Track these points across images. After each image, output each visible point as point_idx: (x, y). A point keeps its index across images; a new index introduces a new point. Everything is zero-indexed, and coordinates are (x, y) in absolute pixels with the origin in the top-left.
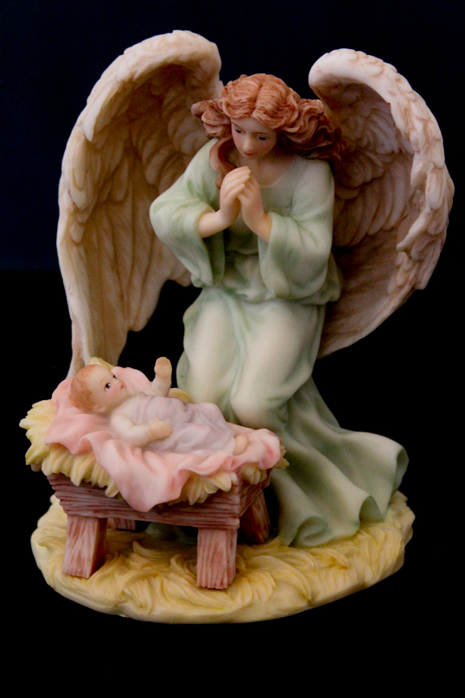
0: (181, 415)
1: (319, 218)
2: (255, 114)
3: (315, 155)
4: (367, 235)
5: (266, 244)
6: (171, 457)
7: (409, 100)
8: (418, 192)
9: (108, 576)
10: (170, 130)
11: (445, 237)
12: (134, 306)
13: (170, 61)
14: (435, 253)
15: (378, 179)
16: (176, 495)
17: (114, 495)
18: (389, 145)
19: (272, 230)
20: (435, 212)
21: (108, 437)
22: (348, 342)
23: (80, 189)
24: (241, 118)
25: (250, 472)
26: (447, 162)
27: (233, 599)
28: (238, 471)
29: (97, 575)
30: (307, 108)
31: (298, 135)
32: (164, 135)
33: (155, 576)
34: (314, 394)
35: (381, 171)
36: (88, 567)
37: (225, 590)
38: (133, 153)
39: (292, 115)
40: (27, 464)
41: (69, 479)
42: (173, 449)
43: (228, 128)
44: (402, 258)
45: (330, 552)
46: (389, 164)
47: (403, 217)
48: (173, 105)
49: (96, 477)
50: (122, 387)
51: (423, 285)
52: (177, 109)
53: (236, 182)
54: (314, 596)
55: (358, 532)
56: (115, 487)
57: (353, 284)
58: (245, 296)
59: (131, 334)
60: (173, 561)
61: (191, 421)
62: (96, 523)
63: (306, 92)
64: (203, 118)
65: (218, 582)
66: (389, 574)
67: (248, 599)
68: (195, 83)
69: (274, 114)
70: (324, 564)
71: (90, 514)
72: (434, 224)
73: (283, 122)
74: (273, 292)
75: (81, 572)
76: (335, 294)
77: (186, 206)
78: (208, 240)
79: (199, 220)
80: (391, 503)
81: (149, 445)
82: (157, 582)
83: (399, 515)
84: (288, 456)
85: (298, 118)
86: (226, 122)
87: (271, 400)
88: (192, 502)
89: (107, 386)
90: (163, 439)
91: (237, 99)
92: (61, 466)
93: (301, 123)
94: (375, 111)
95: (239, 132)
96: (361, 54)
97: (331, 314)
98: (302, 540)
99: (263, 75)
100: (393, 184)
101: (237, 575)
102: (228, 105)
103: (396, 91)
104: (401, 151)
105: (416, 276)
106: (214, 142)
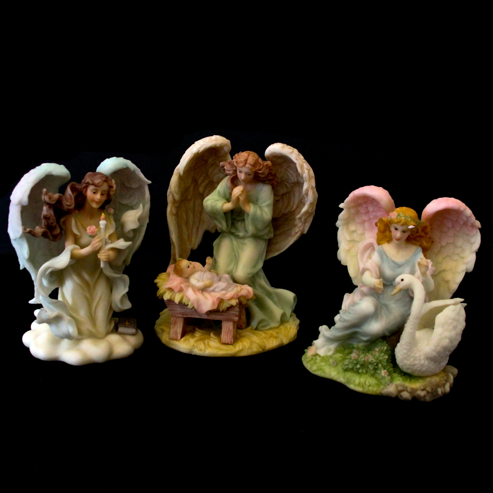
0: (216, 278)
1: (268, 206)
2: (247, 166)
3: (267, 182)
4: (283, 214)
5: (248, 215)
6: (213, 294)
7: (303, 162)
8: (305, 196)
9: (187, 339)
10: (209, 173)
11: (314, 213)
12: (193, 240)
13: (213, 146)
14: (311, 219)
15: (288, 193)
16: (215, 307)
17: (191, 307)
18: (293, 179)
19: (251, 209)
20: (311, 204)
21: (189, 286)
22: (276, 254)
23: (177, 194)
24: (242, 167)
25: (242, 299)
26: (316, 187)
27: (235, 348)
28: (239, 298)
29: (183, 339)
30: (266, 164)
31: (263, 174)
32: (207, 175)
33: (205, 339)
34: (262, 274)
35: (289, 189)
36: (179, 336)
37: (232, 344)
38: (195, 181)
39: (260, 166)
40: (158, 296)
41: (174, 302)
42: (213, 291)
43: (235, 171)
44: (297, 222)
45: (271, 332)
46: (293, 187)
47: (298, 207)
48: (211, 163)
49: (184, 301)
50: (194, 267)
51: (305, 232)
52: (212, 165)
53: (238, 191)
54: (265, 347)
55: (280, 325)
56: (192, 304)
57: (278, 232)
58: (238, 235)
59: (192, 251)
60: (212, 334)
61: (220, 280)
62: (183, 319)
63: (264, 158)
64: (225, 168)
65: (230, 342)
66: (292, 341)
67: (241, 348)
68: (221, 155)
69: (254, 165)
70: (268, 336)
71: (181, 316)
72: (311, 209)
73: (257, 168)
74: (250, 233)
75: (177, 338)
76: (272, 235)
77: (218, 200)
78: (226, 213)
79: (223, 205)
80: (291, 316)
81: (204, 289)
82: (206, 341)
83: (294, 320)
84: (255, 295)
85: (262, 168)
86: (234, 169)
87: (248, 274)
88: (221, 310)
89: (188, 267)
90: (209, 287)
91: (240, 160)
92: (171, 297)
93: (263, 169)
94: (288, 166)
95: (240, 172)
96: (285, 145)
97: (270, 243)
98: (259, 327)
99: (249, 152)
100: (294, 195)
101: (236, 339)
102: (236, 162)
103: (298, 159)
104: (298, 182)
105: (303, 228)
106: (228, 177)
